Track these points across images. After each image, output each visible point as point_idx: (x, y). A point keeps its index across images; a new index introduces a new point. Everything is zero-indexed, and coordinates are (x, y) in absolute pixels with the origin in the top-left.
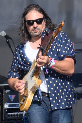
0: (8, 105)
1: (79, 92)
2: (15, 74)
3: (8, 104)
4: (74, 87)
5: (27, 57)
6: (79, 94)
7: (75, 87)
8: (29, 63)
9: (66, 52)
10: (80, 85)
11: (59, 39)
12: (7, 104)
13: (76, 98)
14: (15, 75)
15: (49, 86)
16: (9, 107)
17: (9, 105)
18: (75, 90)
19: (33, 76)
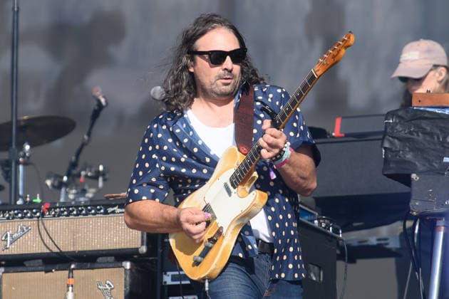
0: (170, 277)
1: (355, 244)
2: (152, 191)
3: (170, 273)
4: (340, 232)
5: (203, 144)
6: (354, 247)
7: (343, 232)
8: (208, 160)
9: (298, 135)
10: (355, 224)
11: (277, 103)
12: (168, 273)
13: (346, 258)
14: (154, 193)
15: (270, 218)
16: (173, 280)
17: (172, 276)
18: (344, 239)
19: (237, 185)
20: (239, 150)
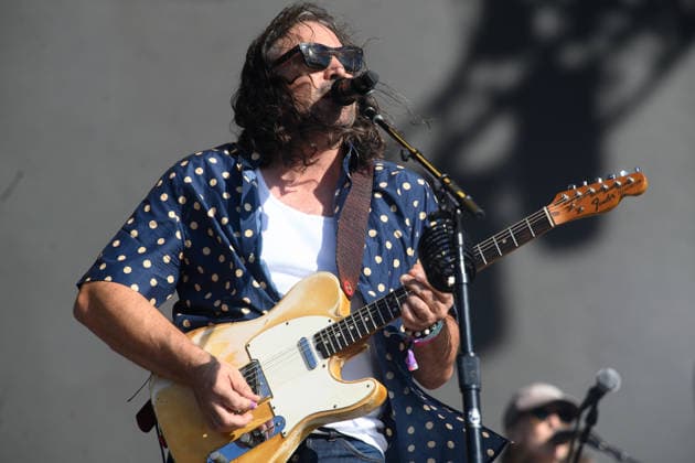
19: (333, 354)
20: (343, 288)
